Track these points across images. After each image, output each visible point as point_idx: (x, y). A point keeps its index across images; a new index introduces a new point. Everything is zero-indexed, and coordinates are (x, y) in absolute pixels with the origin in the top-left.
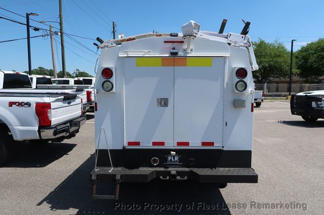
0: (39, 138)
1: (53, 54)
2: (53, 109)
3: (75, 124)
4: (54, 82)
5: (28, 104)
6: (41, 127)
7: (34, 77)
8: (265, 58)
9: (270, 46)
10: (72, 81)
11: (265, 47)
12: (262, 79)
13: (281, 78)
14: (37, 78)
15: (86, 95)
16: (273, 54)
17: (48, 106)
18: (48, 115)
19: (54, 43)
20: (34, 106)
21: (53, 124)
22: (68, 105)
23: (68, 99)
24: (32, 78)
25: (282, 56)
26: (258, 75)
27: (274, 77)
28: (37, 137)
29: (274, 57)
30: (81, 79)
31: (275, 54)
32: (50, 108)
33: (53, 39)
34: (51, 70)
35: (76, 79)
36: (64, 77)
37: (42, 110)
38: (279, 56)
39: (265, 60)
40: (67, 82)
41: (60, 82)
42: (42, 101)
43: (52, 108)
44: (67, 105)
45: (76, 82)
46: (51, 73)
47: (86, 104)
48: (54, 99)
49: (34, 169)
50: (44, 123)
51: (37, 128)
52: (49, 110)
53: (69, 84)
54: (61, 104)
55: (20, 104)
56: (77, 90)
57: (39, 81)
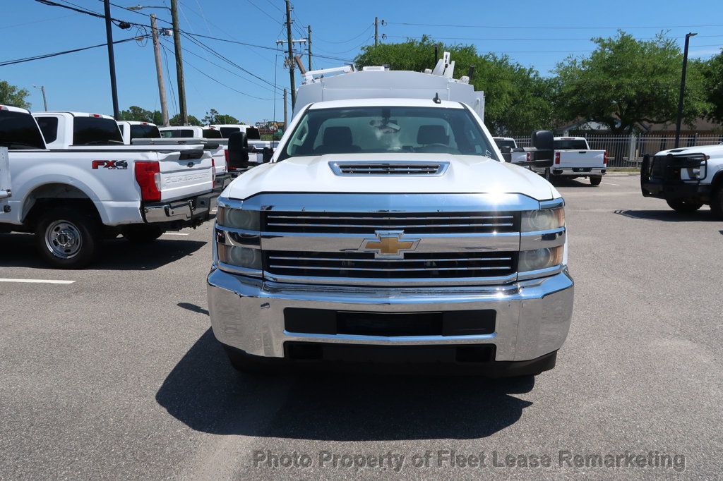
0: (143, 222)
1: (159, 77)
2: (164, 173)
3: (202, 203)
4: (165, 133)
5: (123, 164)
6: (145, 203)
7: (127, 126)
8: (629, 76)
9: (644, 48)
10: (198, 132)
11: (633, 52)
12: (623, 126)
13: (668, 123)
14: (132, 127)
15: (224, 158)
16: (649, 67)
17: (154, 167)
18: (156, 182)
19: (160, 53)
20: (132, 167)
21: (164, 197)
22: (189, 168)
23: (189, 158)
24: (122, 127)
25: (672, 72)
26: (616, 116)
27: (649, 122)
28: (138, 219)
29: (652, 74)
30: (217, 127)
31: (655, 67)
32: (159, 171)
33: (159, 46)
34: (157, 113)
35: (207, 128)
36: (183, 125)
37: (146, 174)
38: (664, 72)
39: (628, 81)
40: (190, 133)
41: (175, 134)
42: (144, 159)
43: (161, 170)
44: (186, 167)
45: (207, 134)
46: (158, 118)
47: (225, 174)
48: (164, 156)
49: (137, 272)
50: (150, 196)
51: (138, 204)
52: (156, 174)
53: (192, 136)
54: (176, 165)
55: (111, 164)
56: (207, 147)
57: (135, 132)
